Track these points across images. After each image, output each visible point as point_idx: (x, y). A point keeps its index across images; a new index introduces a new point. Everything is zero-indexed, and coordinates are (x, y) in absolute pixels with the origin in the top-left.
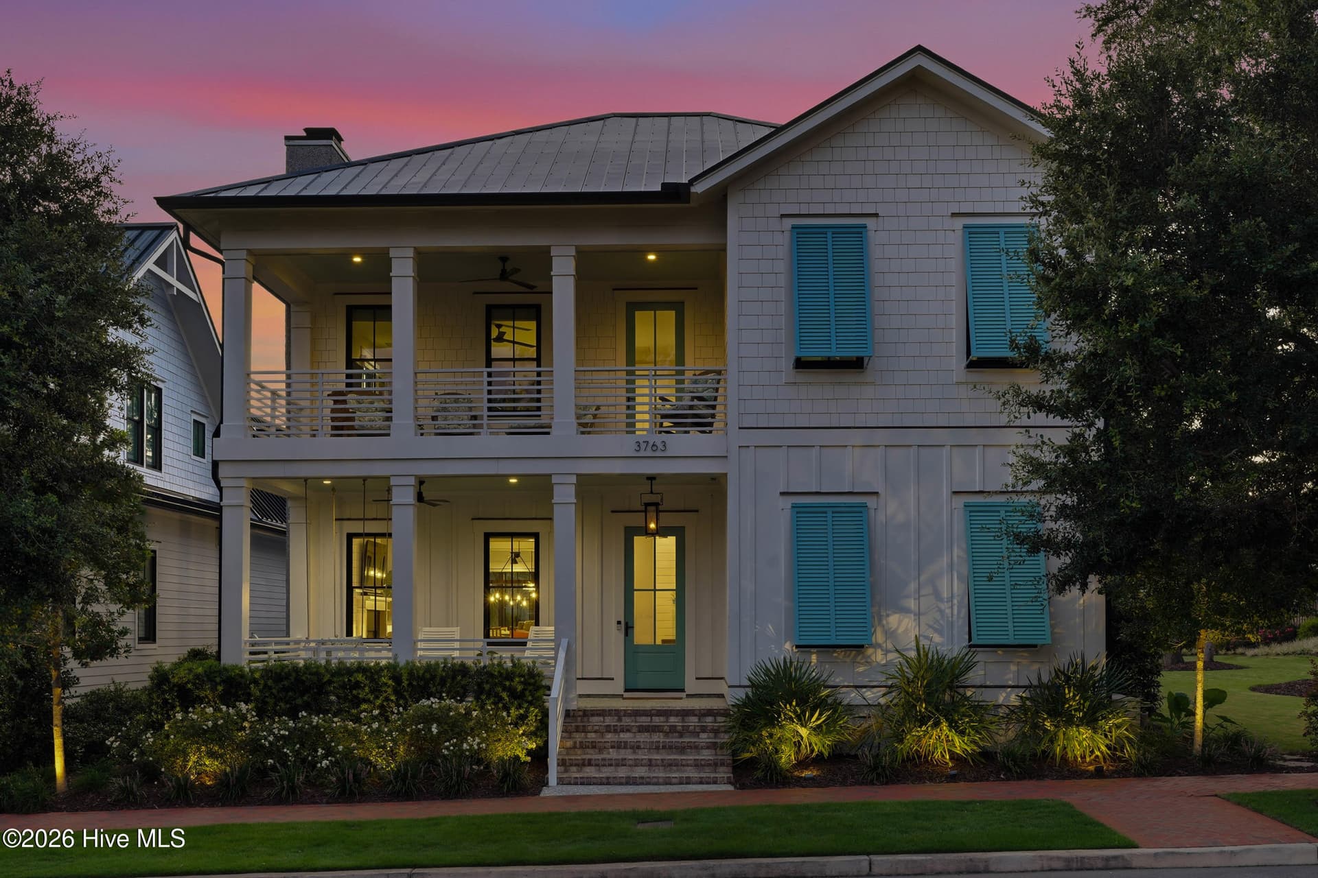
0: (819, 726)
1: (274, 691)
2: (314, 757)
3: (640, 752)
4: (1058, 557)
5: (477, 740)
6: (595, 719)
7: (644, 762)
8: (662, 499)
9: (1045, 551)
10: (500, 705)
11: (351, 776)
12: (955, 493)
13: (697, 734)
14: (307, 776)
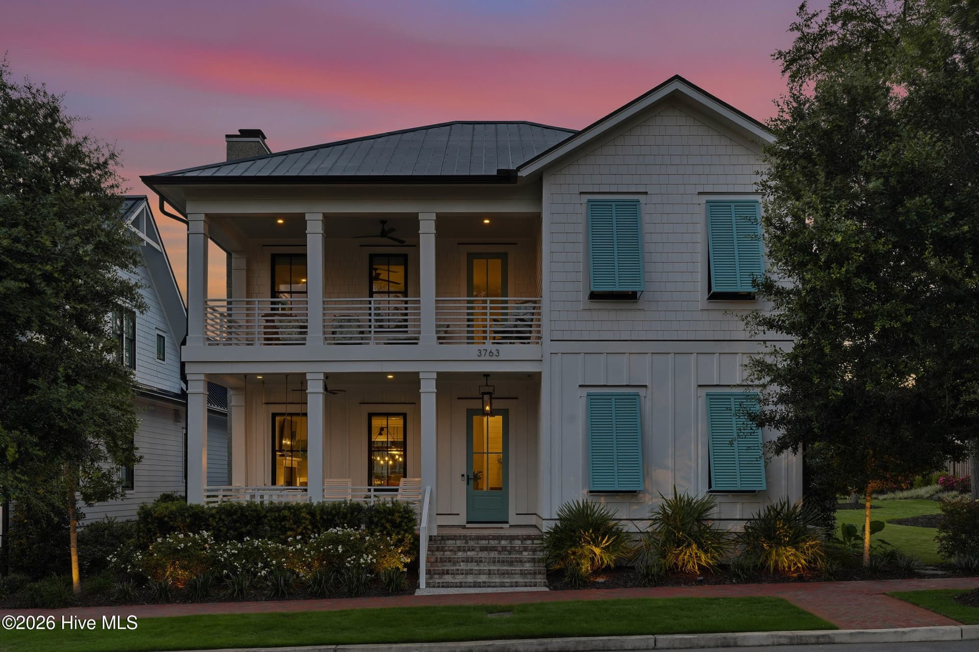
0: (607, 547)
1: (226, 522)
2: (255, 568)
3: (482, 564)
4: (778, 429)
5: (370, 557)
6: (450, 542)
7: (485, 571)
8: (494, 390)
9: (768, 425)
10: (385, 532)
11: (282, 582)
12: (700, 386)
13: (521, 553)
14: (251, 582)
